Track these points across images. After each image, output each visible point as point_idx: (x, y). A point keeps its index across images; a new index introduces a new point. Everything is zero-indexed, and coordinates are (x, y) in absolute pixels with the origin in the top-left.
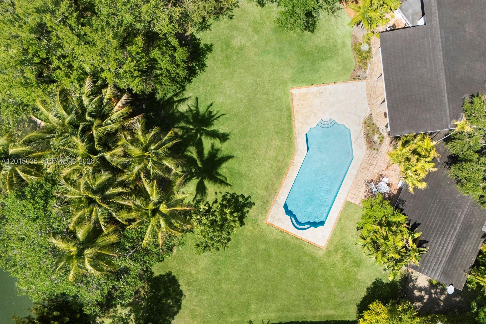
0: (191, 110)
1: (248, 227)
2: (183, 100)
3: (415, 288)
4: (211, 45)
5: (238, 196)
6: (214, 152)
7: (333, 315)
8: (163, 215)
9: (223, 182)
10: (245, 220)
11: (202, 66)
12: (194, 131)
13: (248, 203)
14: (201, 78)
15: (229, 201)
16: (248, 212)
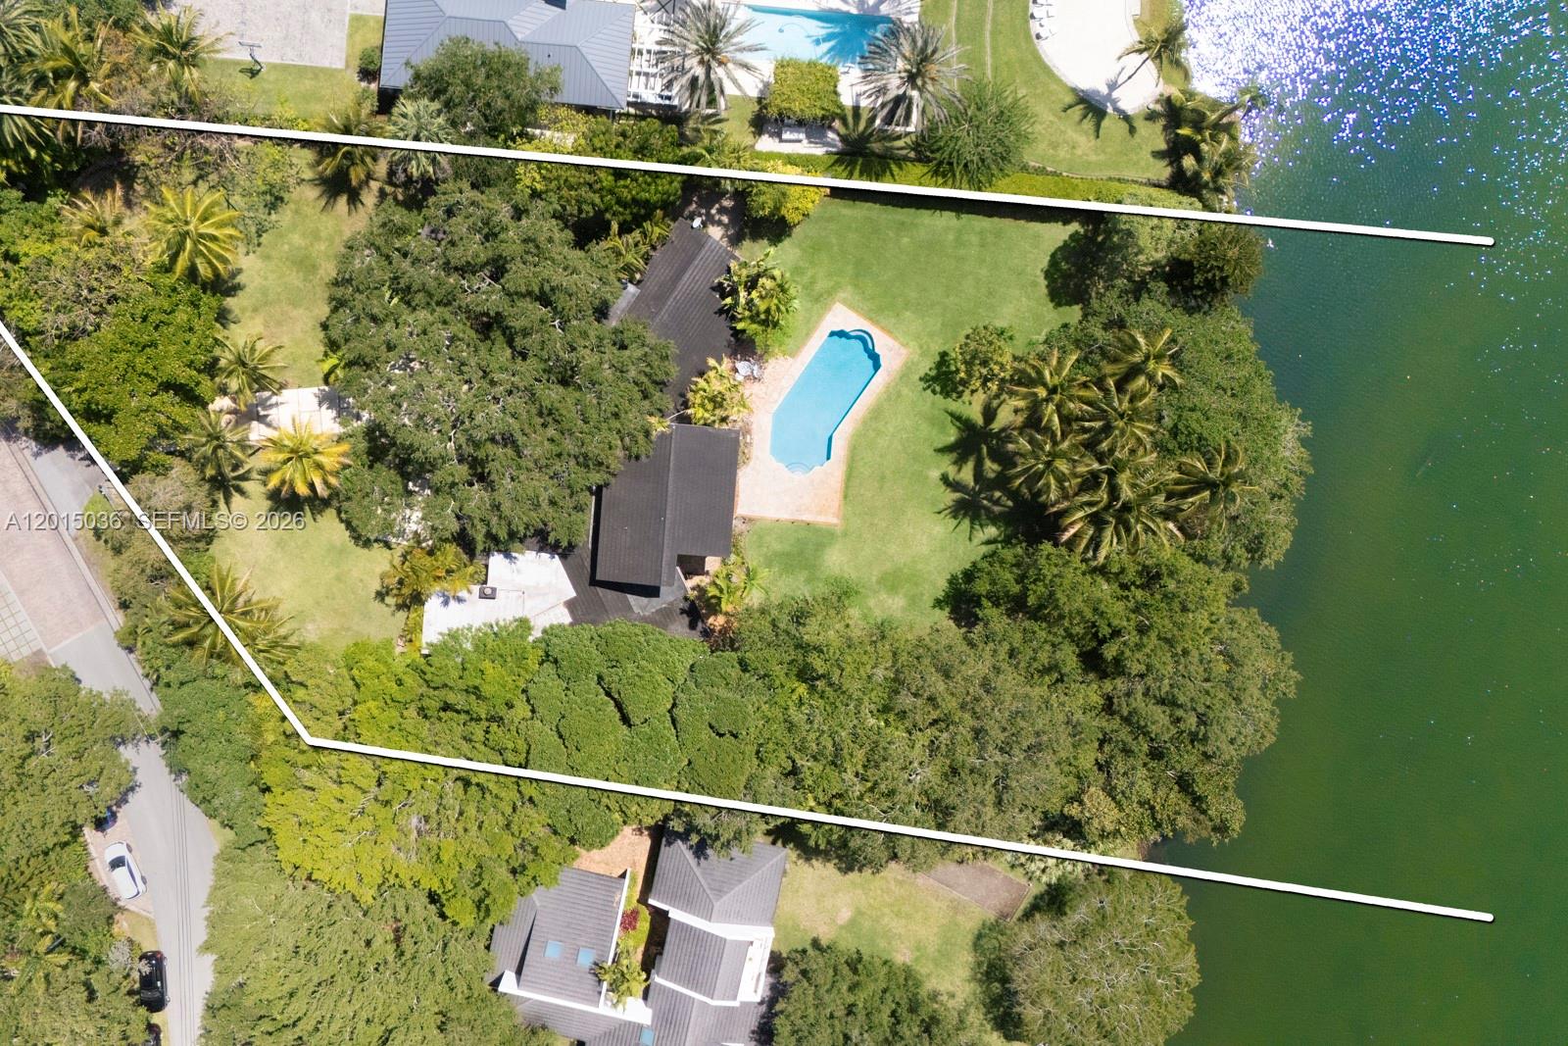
0: (981, 526)
1: (936, 347)
2: (988, 542)
3: (726, 226)
4: (934, 607)
5: (941, 393)
6: (960, 462)
7: (845, 207)
8: (1045, 385)
9: (956, 417)
10: (938, 359)
11: (953, 581)
12: (983, 495)
13: (927, 381)
14: (958, 567)
15: (954, 390)
16: (930, 369)
